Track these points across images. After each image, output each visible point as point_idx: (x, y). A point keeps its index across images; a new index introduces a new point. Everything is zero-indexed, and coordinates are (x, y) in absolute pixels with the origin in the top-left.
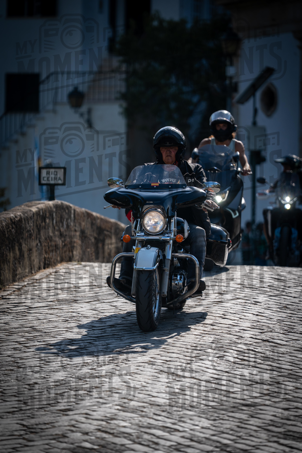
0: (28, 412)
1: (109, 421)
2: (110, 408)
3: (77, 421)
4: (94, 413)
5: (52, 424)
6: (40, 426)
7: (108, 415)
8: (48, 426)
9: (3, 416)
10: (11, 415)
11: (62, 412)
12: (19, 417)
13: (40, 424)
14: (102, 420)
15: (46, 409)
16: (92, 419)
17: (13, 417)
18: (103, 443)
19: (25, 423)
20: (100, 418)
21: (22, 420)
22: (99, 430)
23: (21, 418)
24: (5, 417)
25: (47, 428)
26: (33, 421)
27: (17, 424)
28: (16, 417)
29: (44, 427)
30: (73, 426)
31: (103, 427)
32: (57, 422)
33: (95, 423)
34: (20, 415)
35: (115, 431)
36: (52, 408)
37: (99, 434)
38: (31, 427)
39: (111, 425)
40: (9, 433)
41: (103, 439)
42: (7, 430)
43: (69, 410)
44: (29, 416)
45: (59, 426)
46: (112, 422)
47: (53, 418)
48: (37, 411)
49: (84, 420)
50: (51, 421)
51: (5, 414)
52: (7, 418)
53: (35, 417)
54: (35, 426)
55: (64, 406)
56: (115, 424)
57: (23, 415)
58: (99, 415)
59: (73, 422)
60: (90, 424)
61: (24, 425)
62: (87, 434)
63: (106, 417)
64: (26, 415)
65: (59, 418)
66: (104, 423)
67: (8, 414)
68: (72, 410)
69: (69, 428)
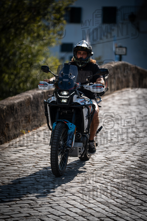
0: (108, 152)
1: (143, 157)
2: (144, 151)
3: (129, 156)
4: (137, 153)
5: (118, 157)
6: (113, 158)
7: (142, 154)
8: (116, 158)
9: (98, 153)
10: (101, 153)
11: (123, 152)
12: (104, 154)
13: (113, 157)
14: (140, 156)
15: (116, 151)
16: (136, 156)
17: (102, 154)
18: (140, 165)
19: (107, 156)
20: (139, 155)
21: (106, 155)
22: (138, 160)
23: (105, 154)
24: (98, 154)
25: (116, 159)
26: (110, 156)
27: (104, 157)
28: (103, 154)
29: (115, 158)
30: (127, 158)
31: (140, 159)
32: (120, 156)
33: (137, 157)
34: (105, 153)
35: (145, 161)
36: (118, 150)
37: (138, 162)
38: (109, 158)
39: (144, 158)
40: (100, 161)
41: (140, 164)
42: (99, 159)
43: (126, 151)
44: (109, 154)
45: (121, 158)
46: (144, 157)
47: (119, 155)
48: (112, 151)
49: (132, 156)
50: (118, 156)
51: (98, 152)
52: (99, 154)
53: (111, 154)
54: (111, 158)
55: (124, 150)
56: (145, 158)
57: (106, 153)
58: (139, 154)
59: (127, 157)
60: (135, 157)
61: (106, 157)
62: (133, 162)
63: (141, 154)
64: (107, 153)
65: (121, 154)
66: (141, 157)
67: (100, 152)
68: (127, 152)
69: (125, 159)
